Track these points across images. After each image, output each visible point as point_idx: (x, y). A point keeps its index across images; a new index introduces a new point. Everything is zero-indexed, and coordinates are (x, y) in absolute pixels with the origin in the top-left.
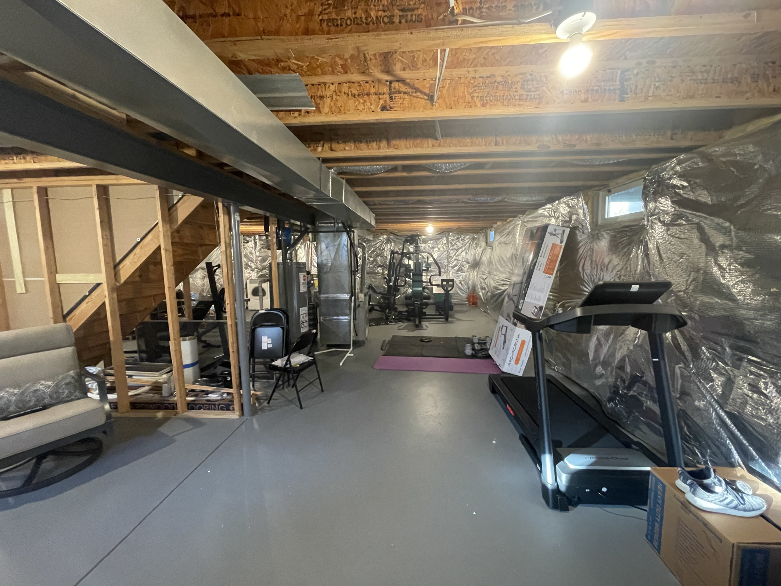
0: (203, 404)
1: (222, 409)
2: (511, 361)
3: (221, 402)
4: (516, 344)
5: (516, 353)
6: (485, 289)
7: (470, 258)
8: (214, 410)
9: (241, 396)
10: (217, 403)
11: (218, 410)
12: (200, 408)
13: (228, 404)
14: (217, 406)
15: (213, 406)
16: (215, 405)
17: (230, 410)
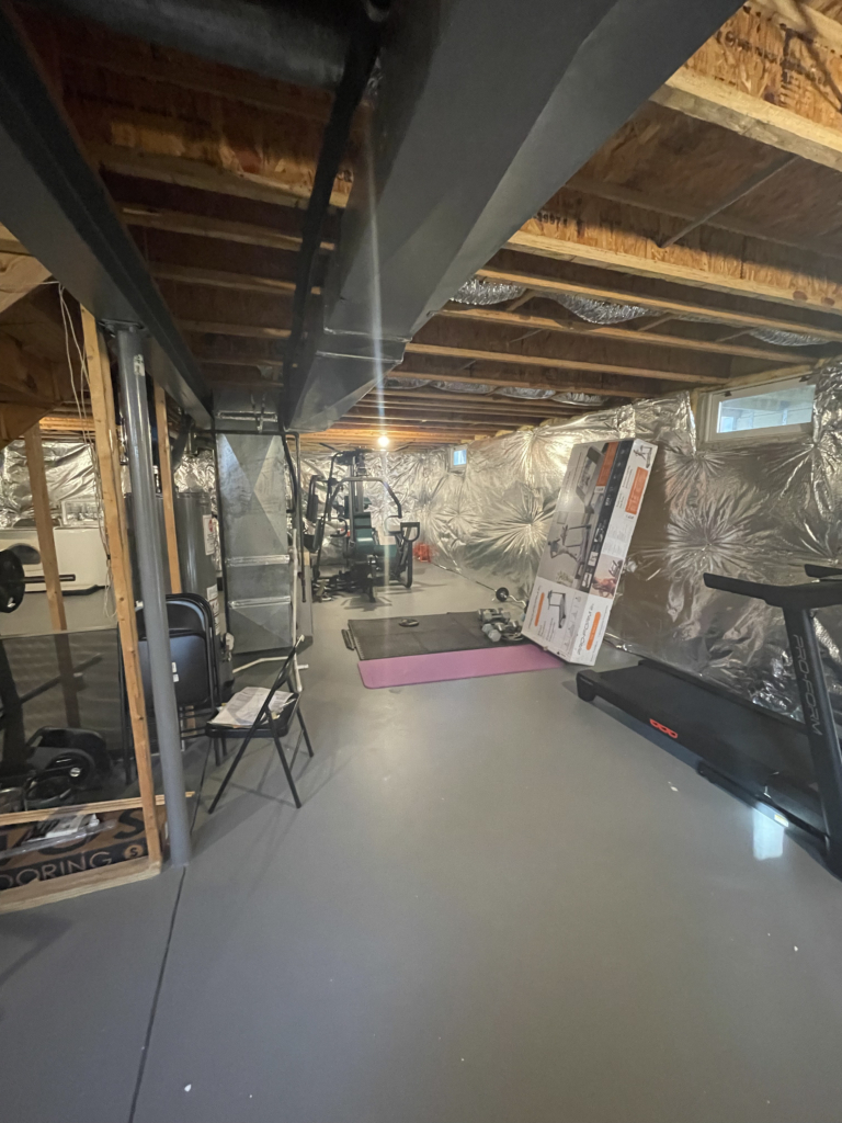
0: (38, 866)
1: (99, 863)
2: (581, 645)
3: (95, 845)
4: (588, 619)
5: (588, 632)
6: (448, 536)
7: (417, 491)
8: (76, 870)
9: (159, 810)
10: (83, 850)
11: (89, 868)
12: (26, 880)
13: (116, 847)
14: (83, 861)
15: (70, 863)
16: (76, 859)
17: (124, 859)
